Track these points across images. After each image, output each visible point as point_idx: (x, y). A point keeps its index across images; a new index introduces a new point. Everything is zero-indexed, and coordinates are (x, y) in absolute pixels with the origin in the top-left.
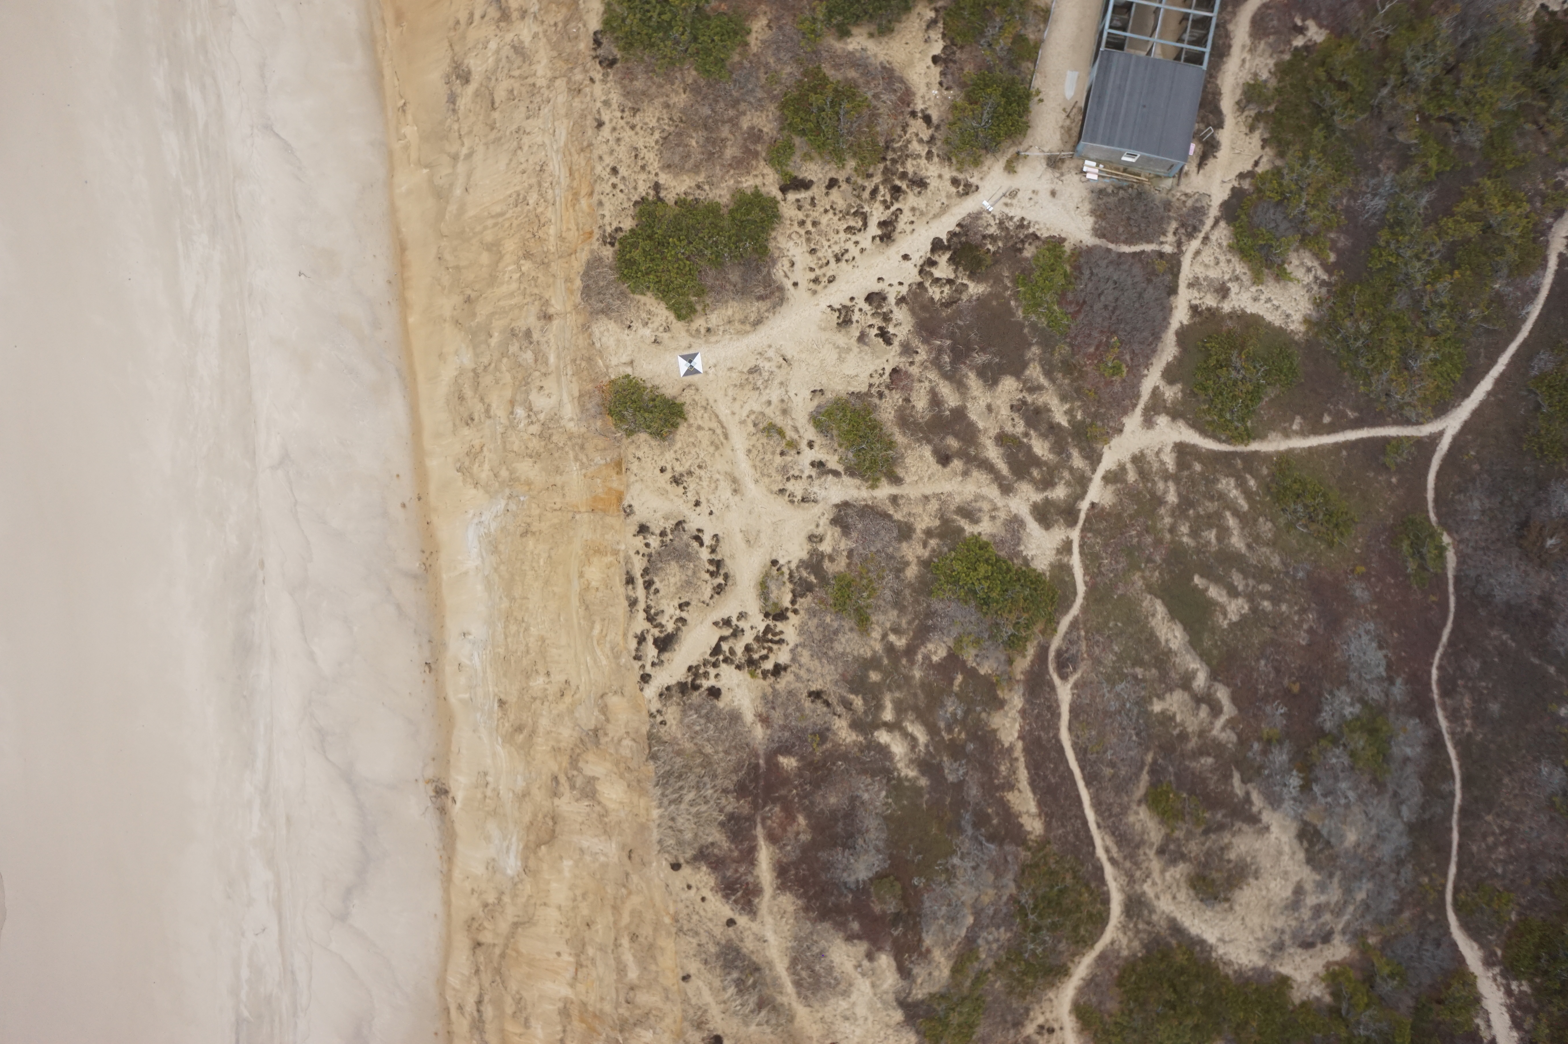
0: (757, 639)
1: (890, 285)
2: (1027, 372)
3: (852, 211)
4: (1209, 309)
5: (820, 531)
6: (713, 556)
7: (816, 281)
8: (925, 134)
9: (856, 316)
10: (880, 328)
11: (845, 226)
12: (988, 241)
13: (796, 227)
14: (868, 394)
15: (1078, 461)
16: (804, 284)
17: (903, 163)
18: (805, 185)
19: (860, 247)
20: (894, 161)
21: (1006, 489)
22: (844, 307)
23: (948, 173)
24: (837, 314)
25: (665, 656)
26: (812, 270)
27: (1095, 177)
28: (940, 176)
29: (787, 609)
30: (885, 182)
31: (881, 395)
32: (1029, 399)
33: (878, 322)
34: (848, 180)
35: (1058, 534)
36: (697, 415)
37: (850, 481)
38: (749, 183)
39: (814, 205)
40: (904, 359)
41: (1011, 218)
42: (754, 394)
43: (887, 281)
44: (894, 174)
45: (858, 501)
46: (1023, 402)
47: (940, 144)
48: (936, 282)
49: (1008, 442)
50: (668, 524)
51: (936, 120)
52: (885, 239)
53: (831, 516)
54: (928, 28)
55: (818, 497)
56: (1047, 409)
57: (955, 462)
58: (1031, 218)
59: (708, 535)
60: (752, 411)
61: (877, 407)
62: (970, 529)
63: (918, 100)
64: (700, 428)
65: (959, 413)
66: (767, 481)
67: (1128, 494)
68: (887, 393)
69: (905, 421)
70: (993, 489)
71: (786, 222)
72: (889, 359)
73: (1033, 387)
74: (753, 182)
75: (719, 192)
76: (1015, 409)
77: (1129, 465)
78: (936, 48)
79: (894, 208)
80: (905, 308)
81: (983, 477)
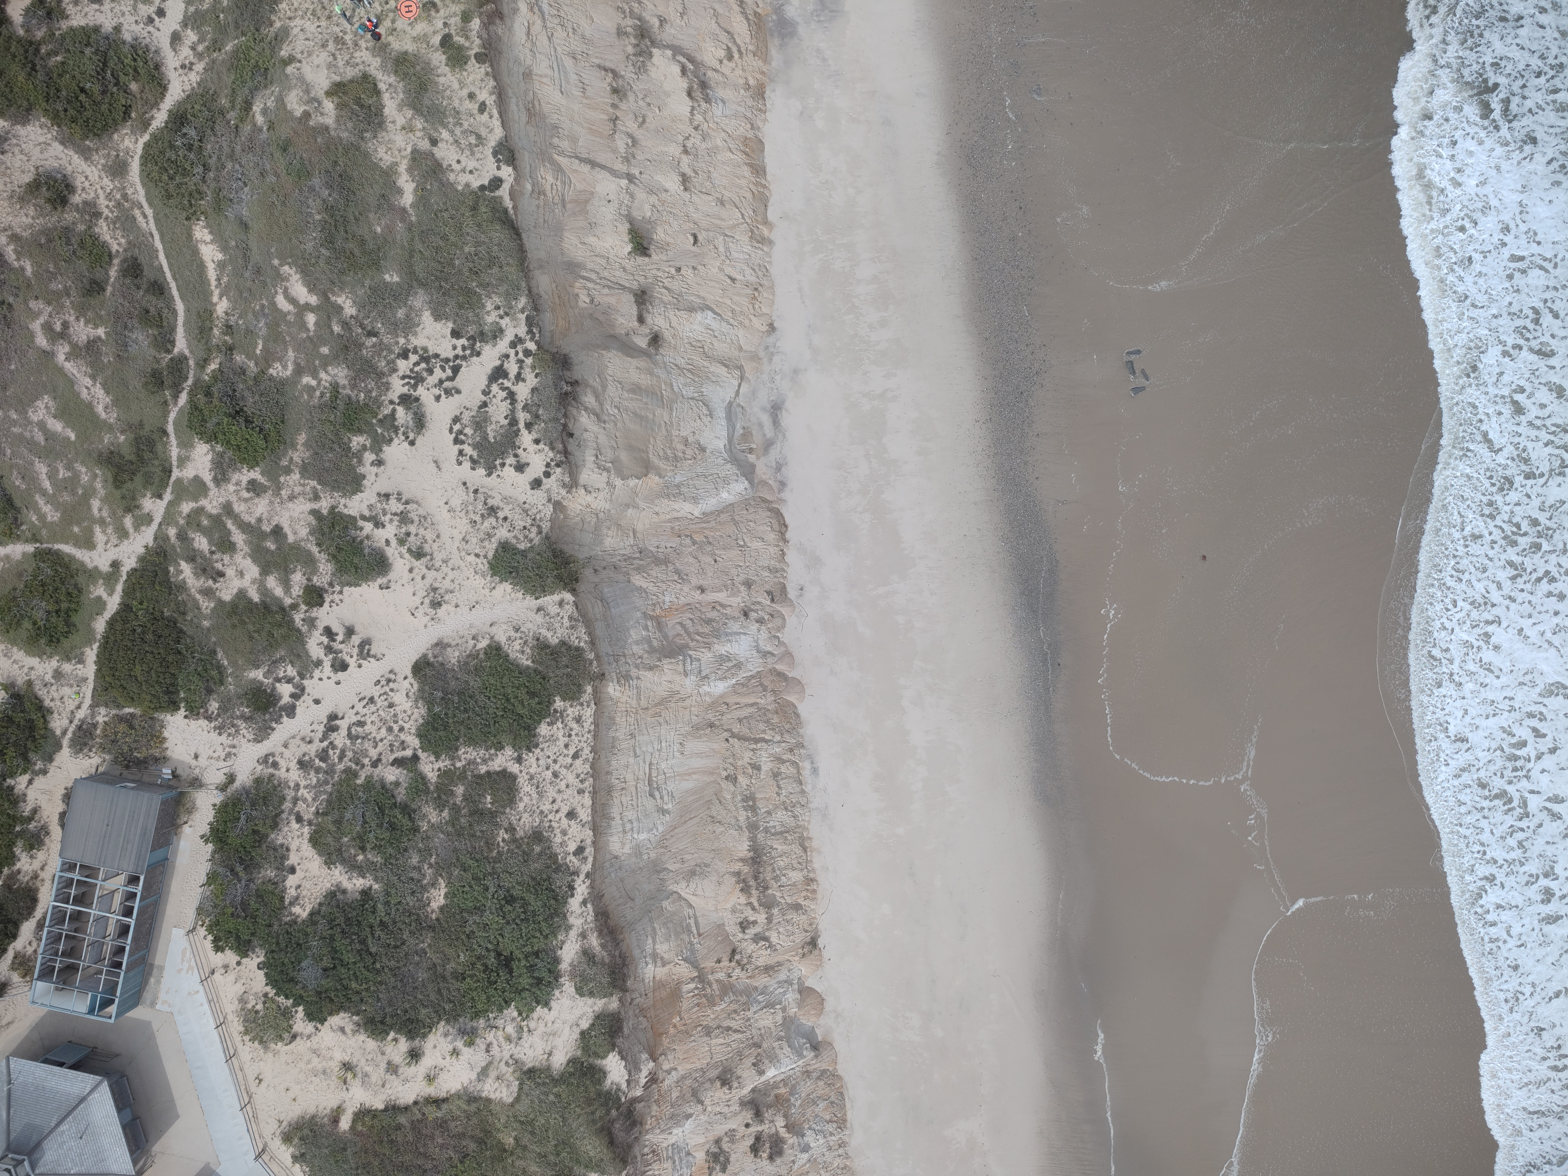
0: (423, 380)
1: (329, 678)
2: (212, 605)
3: (359, 741)
4: (69, 660)
5: (374, 469)
6: (462, 447)
7: (389, 681)
8: (301, 807)
9: (357, 651)
10: (334, 640)
11: (366, 727)
12: (248, 714)
13: (407, 726)
14: (343, 584)
15: (172, 532)
16: (400, 678)
17: (318, 781)
18: (398, 762)
19: (354, 711)
20: (326, 782)
21: (228, 508)
22: (365, 659)
23: (282, 773)
24: (372, 653)
25: (498, 363)
26: (392, 690)
27: (164, 771)
28: (288, 770)
29: (399, 404)
30: (334, 765)
31: (331, 585)
32: (210, 582)
33: (336, 646)
34: (363, 766)
35: (188, 473)
36: (480, 566)
37: (352, 512)
38: (444, 763)
39: (391, 745)
40: (313, 615)
41: (229, 735)
42: (436, 585)
43: (332, 681)
44: (326, 772)
45: (344, 496)
46: (215, 581)
47: (289, 798)
48: (289, 681)
49: (226, 546)
50: (500, 473)
51: (293, 817)
52: (333, 717)
53: (365, 482)
54: (297, 898)
55: (377, 498)
56: (196, 575)
57: (268, 530)
58: (214, 735)
59: (467, 465)
60: (437, 570)
61: (333, 574)
62: (256, 474)
63: (307, 836)
64: (477, 556)
65: (265, 571)
66: (421, 512)
67: (131, 505)
68: (326, 586)
69: (310, 562)
70: (239, 508)
71: (413, 731)
72: (326, 615)
73: (208, 593)
74: (441, 764)
75: (468, 756)
76: (222, 574)
77: (131, 531)
78: (291, 881)
79: (326, 743)
80: (314, 658)
81: (246, 518)
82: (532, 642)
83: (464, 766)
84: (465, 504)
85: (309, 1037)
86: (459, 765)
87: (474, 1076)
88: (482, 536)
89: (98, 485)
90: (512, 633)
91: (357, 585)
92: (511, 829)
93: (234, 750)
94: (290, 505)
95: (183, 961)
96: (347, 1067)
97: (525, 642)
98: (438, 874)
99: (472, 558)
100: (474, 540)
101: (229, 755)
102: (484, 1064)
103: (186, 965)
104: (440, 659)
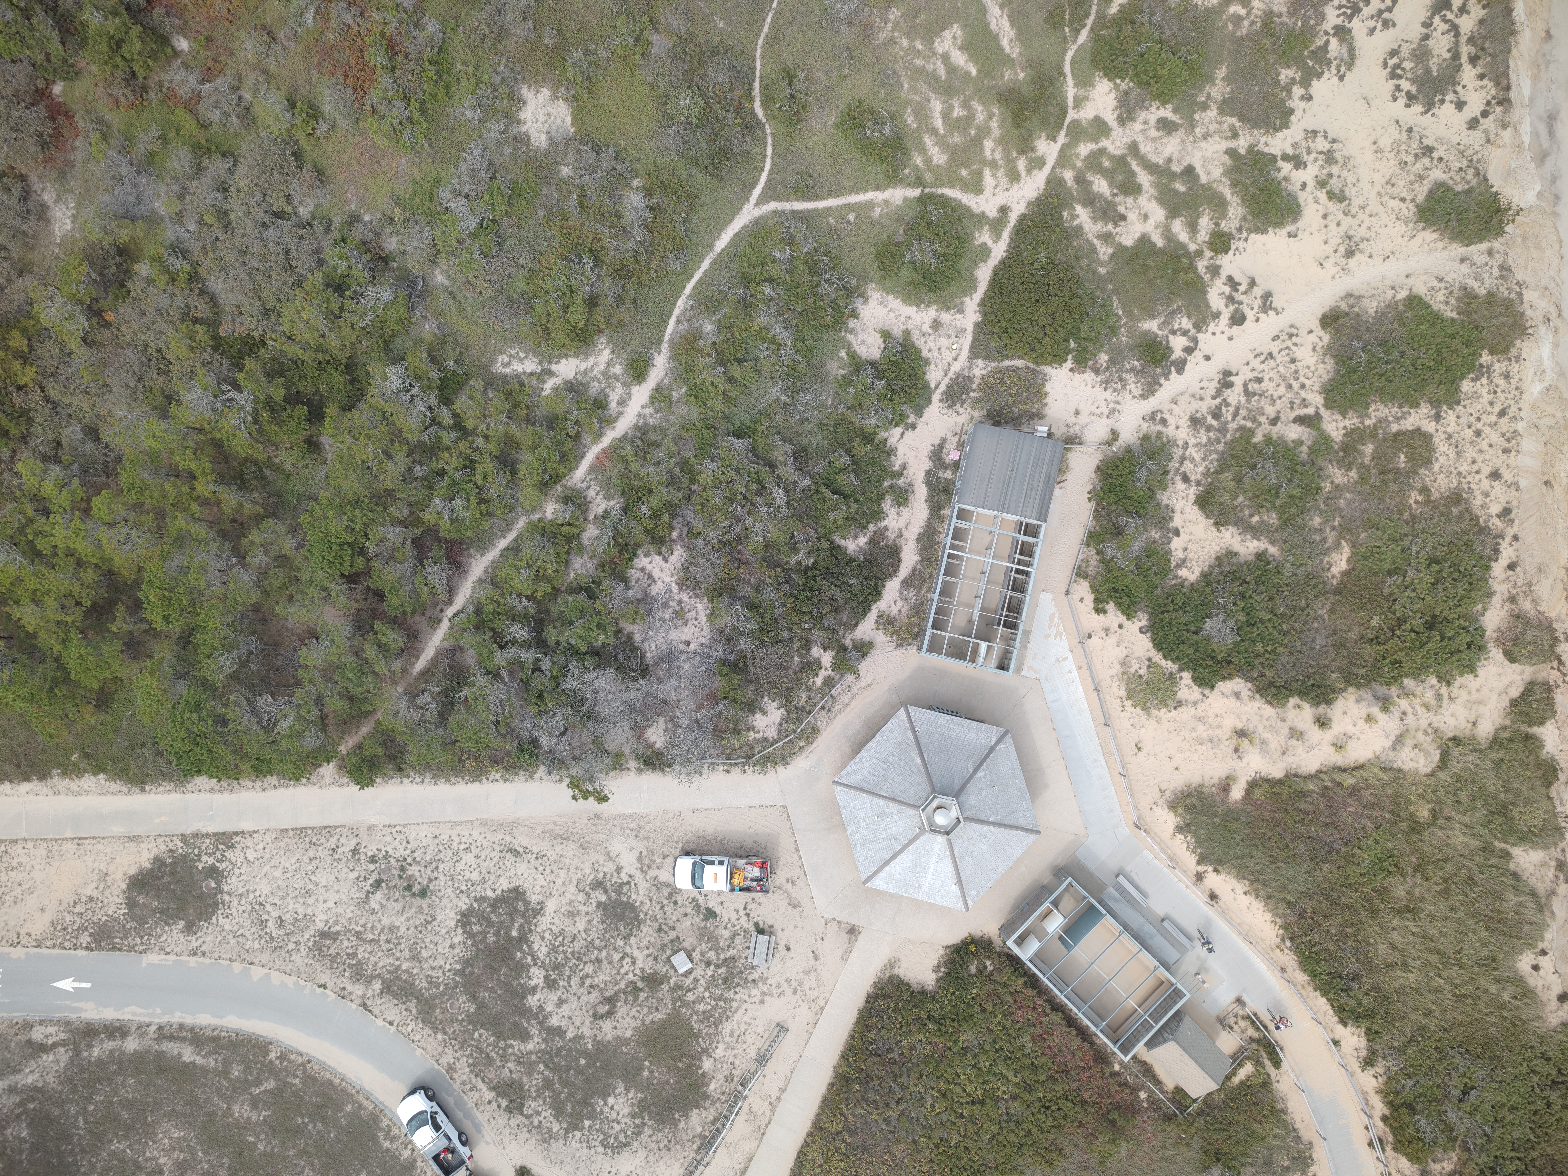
0: (1359, 11)
1: (1223, 333)
2: (1111, 251)
3: (1255, 398)
4: (948, 309)
5: (1303, 104)
6: (1398, 82)
7: (1291, 336)
8: (1188, 466)
9: (1258, 303)
10: (1237, 291)
11: (1263, 384)
12: (1139, 367)
13: (1308, 383)
14: (1250, 231)
15: (1068, 176)
16: (1303, 332)
17: (1209, 439)
18: (1300, 420)
19: (1250, 367)
20: (1218, 441)
21: (1133, 148)
22: (1265, 312)
23: (1170, 431)
24: (1273, 306)
26: (1295, 345)
27: (1040, 428)
28: (1177, 428)
29: (1332, 36)
30: (1227, 423)
31: (1240, 230)
32: (1110, 227)
33: (1238, 297)
34: (1260, 424)
35: (1087, 114)
36: (1405, 212)
37: (1273, 151)
38: (1352, 421)
39: (1292, 403)
40: (1218, 262)
41: (1115, 390)
42: (1351, 233)
43: (1225, 336)
44: (1219, 430)
45: (1267, 133)
46: (1116, 224)
47: (1175, 457)
48: (1185, 333)
49: (1131, 188)
50: (1435, 111)
51: (1178, 478)
52: (1227, 373)
53: (1293, 118)
54: (1184, 560)
55: (1303, 134)
56: (1094, 219)
57: (1179, 170)
58: (1099, 390)
59: (1402, 101)
60: (1354, 217)
61: (1244, 219)
62: (1167, 112)
63: (1192, 498)
64: (1403, 200)
65: (1173, 214)
66: (1345, 153)
67: (1026, 147)
68: (1234, 231)
69: (1220, 206)
70: (1145, 148)
71: (1317, 387)
72: (1229, 264)
73: (1107, 237)
74: (1347, 423)
75: (1378, 414)
76: (1123, 218)
77: (1023, 174)
78: (1176, 544)
79: (1219, 400)
80: (1214, 309)
81: (1154, 158)
82: (1457, 293)
83: (1375, 425)
84: (1397, 144)
85: (1195, 703)
86: (1368, 422)
87: (1388, 744)
88: (1412, 178)
89: (994, 124)
90: (1436, 284)
91: (1264, 232)
92: (1425, 490)
93: (1118, 407)
94: (1204, 144)
95: (1050, 626)
96: (1241, 734)
97: (1451, 293)
98: (1341, 536)
99: (1395, 203)
100: (1401, 183)
101: (1113, 411)
102: (1397, 732)
103: (1054, 631)
104: (1356, 309)
